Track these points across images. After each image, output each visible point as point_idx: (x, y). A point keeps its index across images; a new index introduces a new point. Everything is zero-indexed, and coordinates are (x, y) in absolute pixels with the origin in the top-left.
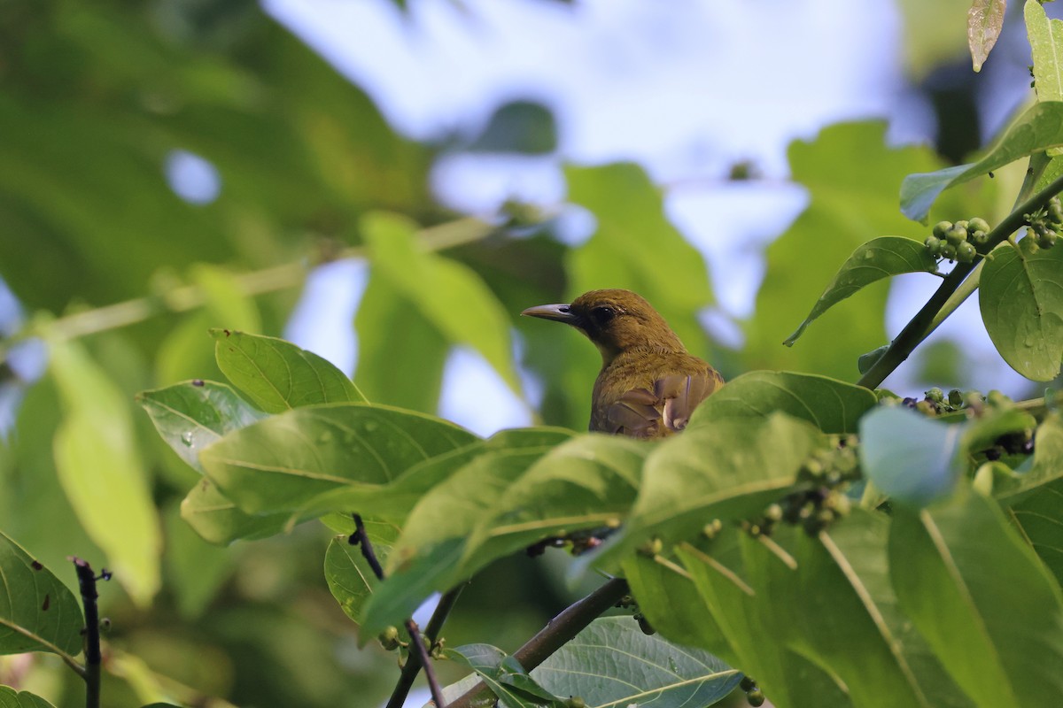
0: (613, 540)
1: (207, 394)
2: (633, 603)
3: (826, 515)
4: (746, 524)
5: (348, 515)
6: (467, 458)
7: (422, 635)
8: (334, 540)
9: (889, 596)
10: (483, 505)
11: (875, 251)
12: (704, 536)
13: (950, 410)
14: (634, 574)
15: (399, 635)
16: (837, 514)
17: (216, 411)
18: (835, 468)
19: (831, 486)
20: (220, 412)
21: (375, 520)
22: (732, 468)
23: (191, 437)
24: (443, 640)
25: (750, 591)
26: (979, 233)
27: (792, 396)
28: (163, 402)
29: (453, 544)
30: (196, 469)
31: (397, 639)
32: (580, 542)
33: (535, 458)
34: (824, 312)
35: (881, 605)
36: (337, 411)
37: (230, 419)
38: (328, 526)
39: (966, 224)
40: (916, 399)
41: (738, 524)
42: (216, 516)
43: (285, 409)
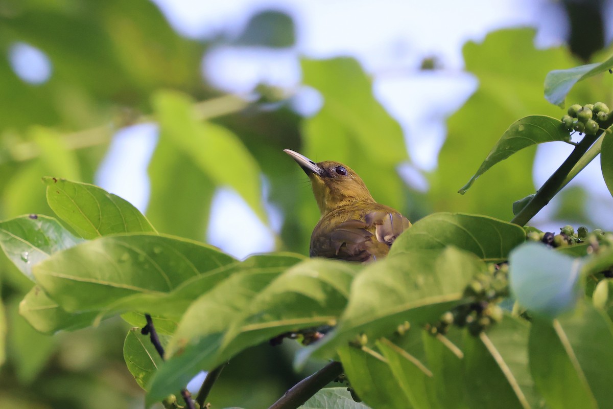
0: (331, 336)
1: (39, 224)
2: (346, 379)
3: (485, 321)
4: (428, 325)
5: (142, 314)
6: (226, 275)
7: (194, 401)
8: (131, 331)
9: (528, 381)
10: (237, 309)
11: (525, 125)
12: (397, 334)
13: (579, 242)
14: (346, 358)
15: (177, 401)
16: (493, 321)
17: (46, 237)
18: (492, 287)
19: (489, 300)
20: (48, 237)
21: (160, 317)
22: (416, 286)
23: (28, 256)
24: (209, 404)
25: (429, 373)
26: (601, 114)
27: (464, 231)
28: (8, 230)
29: (214, 337)
30: (31, 279)
31: (176, 404)
32: (309, 336)
33: (275, 275)
34: (488, 169)
35: (523, 387)
36: (134, 239)
37: (56, 243)
38: (127, 321)
39: (592, 106)
40: (554, 233)
41: (422, 325)
42: (45, 313)
43: (97, 236)
